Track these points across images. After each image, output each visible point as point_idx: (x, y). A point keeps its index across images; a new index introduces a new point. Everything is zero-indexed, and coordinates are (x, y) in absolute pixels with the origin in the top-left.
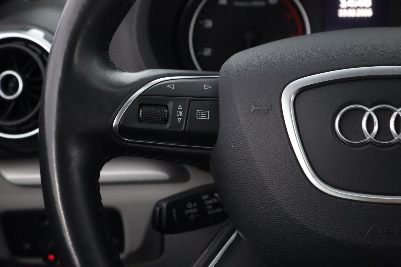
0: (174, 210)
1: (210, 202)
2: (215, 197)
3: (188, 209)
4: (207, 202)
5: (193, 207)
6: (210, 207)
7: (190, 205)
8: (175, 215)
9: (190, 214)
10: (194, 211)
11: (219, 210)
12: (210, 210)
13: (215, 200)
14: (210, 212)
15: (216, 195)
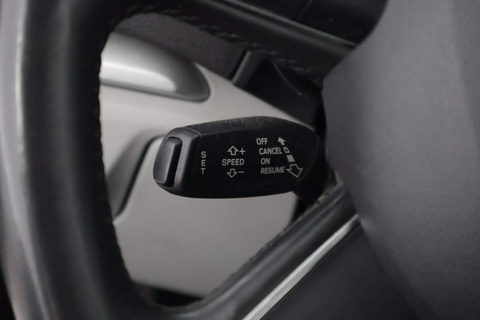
0: (204, 154)
1: (270, 151)
2: (279, 145)
3: (229, 156)
4: (262, 151)
5: (239, 156)
6: (267, 161)
7: (232, 150)
8: (203, 163)
9: (230, 166)
10: (237, 162)
11: (280, 170)
12: (266, 166)
13: (277, 151)
14: (264, 171)
15: (281, 141)
